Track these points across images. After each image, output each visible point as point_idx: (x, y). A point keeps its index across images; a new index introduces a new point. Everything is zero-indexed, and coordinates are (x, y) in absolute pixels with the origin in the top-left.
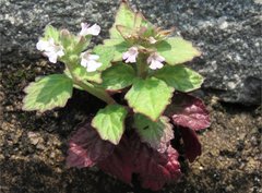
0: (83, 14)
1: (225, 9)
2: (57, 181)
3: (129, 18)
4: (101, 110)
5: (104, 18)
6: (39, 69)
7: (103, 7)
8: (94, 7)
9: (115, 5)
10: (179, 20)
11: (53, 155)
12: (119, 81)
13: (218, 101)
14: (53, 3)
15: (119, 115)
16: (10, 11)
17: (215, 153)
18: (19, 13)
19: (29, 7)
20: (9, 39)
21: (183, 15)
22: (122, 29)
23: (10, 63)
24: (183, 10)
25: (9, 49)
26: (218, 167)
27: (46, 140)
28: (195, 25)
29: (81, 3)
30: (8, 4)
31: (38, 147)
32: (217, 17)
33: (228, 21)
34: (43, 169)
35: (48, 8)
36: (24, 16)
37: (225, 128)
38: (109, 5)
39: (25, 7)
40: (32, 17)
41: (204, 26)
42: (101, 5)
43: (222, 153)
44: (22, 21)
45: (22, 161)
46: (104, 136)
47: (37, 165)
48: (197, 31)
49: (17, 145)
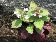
0: (22, 3)
1: (54, 1)
2: (17, 40)
3: (33, 5)
4: (28, 26)
5: (27, 4)
6: (13, 16)
7: (27, 2)
8: (25, 2)
9: (30, 1)
10: (44, 4)
11: (16, 35)
12: (32, 20)
13: (52, 21)
14: (16, 1)
15: (32, 27)
16: (6, 3)
17: (52, 33)
18: (8, 3)
19: (10, 2)
20: (6, 9)
21: (45, 3)
22: (32, 8)
23: (6, 14)
24: (45, 2)
25: (6, 11)
26: (53, 36)
27: (15, 31)
28: (47, 5)
29: (22, 1)
30: (5, 1)
31: (13, 33)
32: (52, 3)
33: (55, 4)
34: (14, 38)
35: (15, 2)
36: (9, 4)
37: (54, 27)
38: (28, 1)
39: (9, 2)
40: (11, 4)
41: (49, 5)
42: (26, 1)
43: (53, 33)
44: (9, 5)
45: (10, 36)
46: (29, 32)
47: (13, 37)
48: (48, 6)
49: (8, 33)
